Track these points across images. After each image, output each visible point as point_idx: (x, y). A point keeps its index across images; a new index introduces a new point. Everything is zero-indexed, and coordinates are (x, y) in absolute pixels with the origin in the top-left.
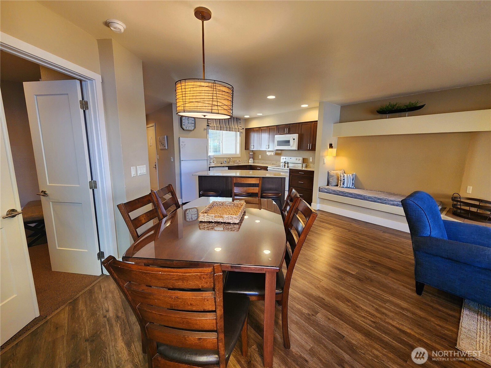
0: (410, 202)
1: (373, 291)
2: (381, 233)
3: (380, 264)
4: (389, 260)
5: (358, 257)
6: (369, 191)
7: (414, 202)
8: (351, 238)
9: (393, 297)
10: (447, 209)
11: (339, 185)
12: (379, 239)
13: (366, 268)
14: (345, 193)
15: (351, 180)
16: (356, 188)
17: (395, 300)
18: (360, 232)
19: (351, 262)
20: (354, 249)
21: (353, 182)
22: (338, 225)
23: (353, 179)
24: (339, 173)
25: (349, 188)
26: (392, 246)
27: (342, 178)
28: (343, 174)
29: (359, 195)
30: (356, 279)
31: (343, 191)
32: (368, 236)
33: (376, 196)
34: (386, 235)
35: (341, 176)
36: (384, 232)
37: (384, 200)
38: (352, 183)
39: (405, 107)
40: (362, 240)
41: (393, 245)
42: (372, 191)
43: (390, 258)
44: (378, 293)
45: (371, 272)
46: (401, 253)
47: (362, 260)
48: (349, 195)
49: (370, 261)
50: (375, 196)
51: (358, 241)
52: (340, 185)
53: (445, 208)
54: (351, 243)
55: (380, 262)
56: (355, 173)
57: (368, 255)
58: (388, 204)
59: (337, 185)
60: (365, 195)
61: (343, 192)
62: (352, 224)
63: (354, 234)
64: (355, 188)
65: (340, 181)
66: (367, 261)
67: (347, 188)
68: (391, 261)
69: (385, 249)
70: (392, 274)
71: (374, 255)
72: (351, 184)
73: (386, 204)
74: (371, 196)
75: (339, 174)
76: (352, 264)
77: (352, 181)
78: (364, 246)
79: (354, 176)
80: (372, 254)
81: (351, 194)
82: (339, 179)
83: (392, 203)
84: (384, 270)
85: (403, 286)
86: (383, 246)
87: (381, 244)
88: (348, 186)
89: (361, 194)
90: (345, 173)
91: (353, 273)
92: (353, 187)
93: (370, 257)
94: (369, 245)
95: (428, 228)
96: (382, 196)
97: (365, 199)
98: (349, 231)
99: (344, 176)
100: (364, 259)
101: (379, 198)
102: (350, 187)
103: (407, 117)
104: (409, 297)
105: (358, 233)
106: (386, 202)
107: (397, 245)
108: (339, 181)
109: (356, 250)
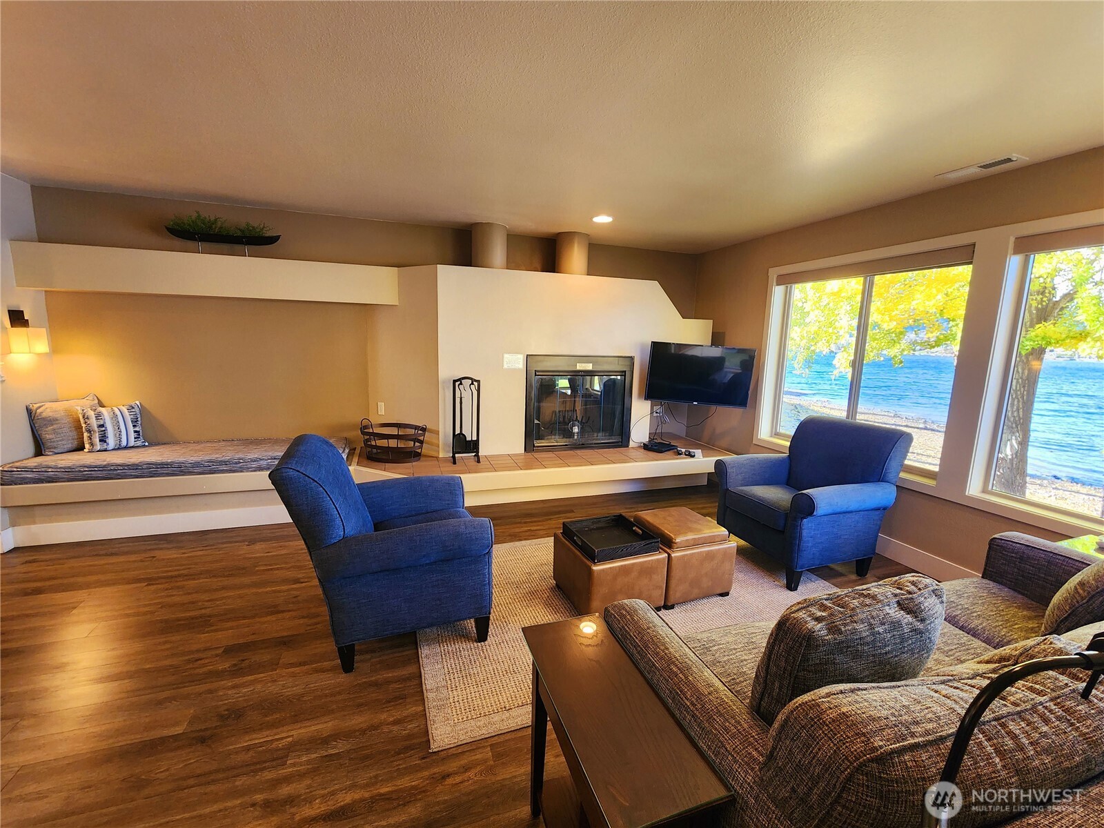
0: (291, 473)
1: (248, 749)
2: (244, 549)
3: (254, 643)
4: (273, 618)
5: (189, 661)
6: (192, 446)
7: (298, 471)
8: (160, 603)
9: (299, 725)
10: (358, 451)
11: (87, 446)
12: (244, 569)
13: (215, 685)
14: (112, 468)
15: (130, 425)
16: (151, 445)
17: (303, 731)
18: (185, 572)
19: (167, 694)
20: (173, 638)
21: (137, 429)
22: (109, 576)
23: (135, 422)
24: (79, 408)
25: (126, 448)
26: (275, 572)
27: (94, 423)
28: (95, 410)
29: (163, 465)
30: (190, 745)
31: (105, 463)
32: (211, 574)
33: (214, 457)
34: (259, 549)
35: (86, 418)
36: (252, 542)
37: (236, 463)
38: (135, 432)
39: (239, 234)
40: (195, 596)
41: (278, 569)
42: (202, 445)
43: (274, 610)
44: (261, 744)
45: (234, 687)
46: (297, 581)
47: (203, 662)
48: (129, 472)
49: (229, 651)
50: (207, 458)
51: (184, 604)
52: (92, 444)
53: (355, 449)
54: (161, 621)
55: (253, 637)
56: (138, 403)
57: (220, 635)
58: (248, 469)
59: (80, 448)
60: (181, 459)
61: (103, 468)
62: (158, 554)
63: (166, 586)
64: (147, 444)
65: (89, 431)
66: (217, 655)
67: (119, 452)
68: (280, 616)
69: (260, 591)
70: (288, 656)
71: (234, 624)
72: (132, 435)
73: (241, 471)
74: (198, 459)
75: (80, 411)
76: (174, 698)
77: (134, 426)
78: (203, 611)
79: (137, 410)
80: (230, 624)
81: (135, 467)
82: (84, 425)
83: (254, 465)
84: (264, 656)
85: (317, 671)
86: (254, 585)
87: (246, 580)
88: (124, 443)
89: (169, 461)
90: (103, 406)
91: (178, 730)
92: (139, 443)
93: (225, 636)
94: (216, 600)
95: (338, 521)
96: (229, 454)
97: (183, 473)
98: (150, 581)
99: (98, 416)
100: (209, 654)
101: (221, 461)
102: (129, 445)
103: (247, 257)
104: (332, 695)
105: (179, 576)
106: (240, 468)
107: (286, 563)
108: (86, 435)
109: (178, 638)
